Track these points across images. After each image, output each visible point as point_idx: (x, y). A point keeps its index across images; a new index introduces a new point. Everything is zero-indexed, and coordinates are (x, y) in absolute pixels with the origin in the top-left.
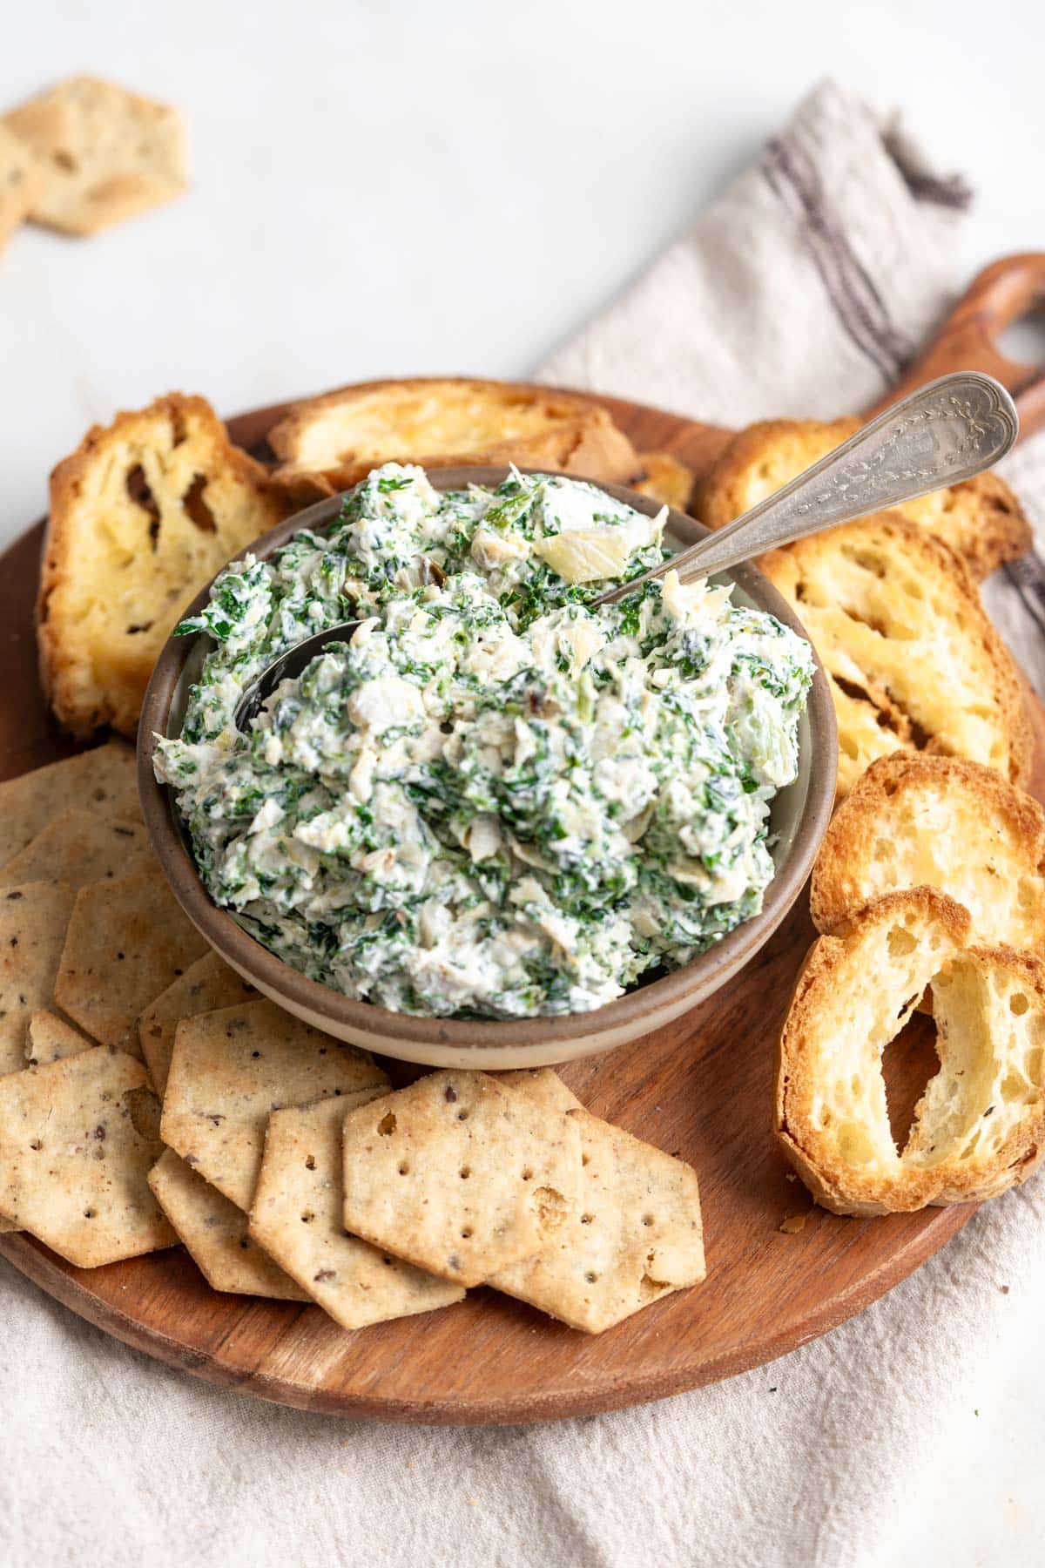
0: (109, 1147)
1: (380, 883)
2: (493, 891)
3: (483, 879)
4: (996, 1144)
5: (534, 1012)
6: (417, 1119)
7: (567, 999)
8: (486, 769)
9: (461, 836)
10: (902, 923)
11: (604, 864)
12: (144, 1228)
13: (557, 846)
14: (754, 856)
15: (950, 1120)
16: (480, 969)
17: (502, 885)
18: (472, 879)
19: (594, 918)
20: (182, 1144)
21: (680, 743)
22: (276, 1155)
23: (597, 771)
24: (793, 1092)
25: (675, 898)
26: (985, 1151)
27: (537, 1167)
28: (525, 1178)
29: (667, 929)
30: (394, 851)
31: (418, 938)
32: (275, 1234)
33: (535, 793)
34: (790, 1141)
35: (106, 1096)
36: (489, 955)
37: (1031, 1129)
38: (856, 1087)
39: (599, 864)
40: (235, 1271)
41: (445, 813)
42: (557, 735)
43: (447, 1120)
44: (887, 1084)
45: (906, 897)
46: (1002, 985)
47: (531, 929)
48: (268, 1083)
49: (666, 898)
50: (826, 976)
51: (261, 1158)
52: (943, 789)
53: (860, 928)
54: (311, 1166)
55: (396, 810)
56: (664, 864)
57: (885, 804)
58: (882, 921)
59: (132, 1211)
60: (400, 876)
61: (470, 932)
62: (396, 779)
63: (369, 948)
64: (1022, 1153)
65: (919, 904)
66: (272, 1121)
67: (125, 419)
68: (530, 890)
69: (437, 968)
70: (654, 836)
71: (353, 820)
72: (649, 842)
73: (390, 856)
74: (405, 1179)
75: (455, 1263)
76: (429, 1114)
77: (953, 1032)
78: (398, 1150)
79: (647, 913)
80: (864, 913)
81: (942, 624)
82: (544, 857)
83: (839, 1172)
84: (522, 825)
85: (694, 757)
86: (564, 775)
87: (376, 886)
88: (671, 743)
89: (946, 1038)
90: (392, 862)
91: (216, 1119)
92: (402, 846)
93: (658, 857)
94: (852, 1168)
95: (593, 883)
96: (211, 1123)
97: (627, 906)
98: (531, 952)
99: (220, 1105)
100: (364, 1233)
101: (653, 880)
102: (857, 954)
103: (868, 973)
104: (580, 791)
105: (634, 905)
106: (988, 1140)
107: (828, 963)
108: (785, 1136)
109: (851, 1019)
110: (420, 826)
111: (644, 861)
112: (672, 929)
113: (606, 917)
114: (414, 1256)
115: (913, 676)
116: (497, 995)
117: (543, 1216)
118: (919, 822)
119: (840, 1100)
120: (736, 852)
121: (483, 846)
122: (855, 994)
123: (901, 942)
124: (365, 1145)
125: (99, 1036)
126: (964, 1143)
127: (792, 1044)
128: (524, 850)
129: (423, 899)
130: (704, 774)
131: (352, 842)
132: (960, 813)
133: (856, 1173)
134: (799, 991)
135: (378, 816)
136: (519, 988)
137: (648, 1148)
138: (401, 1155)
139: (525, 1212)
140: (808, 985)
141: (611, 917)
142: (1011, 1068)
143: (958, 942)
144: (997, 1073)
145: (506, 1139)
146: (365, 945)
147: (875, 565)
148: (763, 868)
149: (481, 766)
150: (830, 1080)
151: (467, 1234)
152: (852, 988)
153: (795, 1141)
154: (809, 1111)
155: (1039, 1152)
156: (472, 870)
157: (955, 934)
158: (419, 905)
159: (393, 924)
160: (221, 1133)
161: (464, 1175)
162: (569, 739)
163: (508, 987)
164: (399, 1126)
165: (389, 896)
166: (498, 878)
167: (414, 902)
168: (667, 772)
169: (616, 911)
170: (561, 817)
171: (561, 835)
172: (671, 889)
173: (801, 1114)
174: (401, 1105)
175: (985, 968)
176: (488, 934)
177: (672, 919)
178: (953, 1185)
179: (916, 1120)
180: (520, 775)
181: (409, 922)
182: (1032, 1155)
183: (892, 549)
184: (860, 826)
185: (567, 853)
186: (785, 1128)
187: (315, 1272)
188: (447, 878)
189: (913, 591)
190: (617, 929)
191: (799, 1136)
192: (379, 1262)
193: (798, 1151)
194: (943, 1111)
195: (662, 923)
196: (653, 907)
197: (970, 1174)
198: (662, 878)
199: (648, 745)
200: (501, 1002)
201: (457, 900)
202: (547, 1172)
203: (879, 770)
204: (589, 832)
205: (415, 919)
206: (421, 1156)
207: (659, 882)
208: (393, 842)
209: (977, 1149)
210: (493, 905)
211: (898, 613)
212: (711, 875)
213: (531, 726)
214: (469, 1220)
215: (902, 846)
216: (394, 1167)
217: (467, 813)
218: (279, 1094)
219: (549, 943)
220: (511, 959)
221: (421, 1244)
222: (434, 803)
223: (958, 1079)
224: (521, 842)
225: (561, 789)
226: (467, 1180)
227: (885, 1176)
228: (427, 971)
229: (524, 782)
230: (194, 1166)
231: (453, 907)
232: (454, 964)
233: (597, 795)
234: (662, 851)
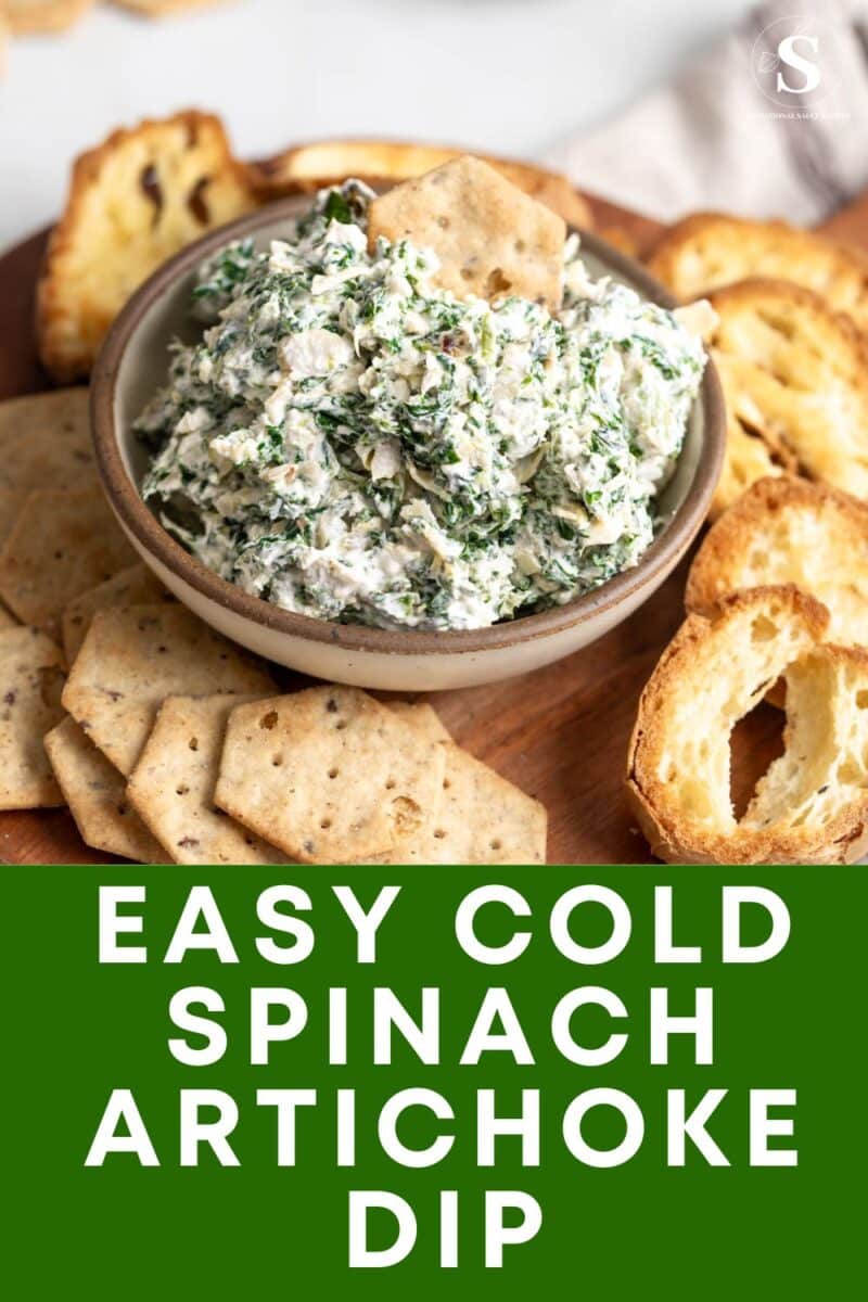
0: (16, 711)
1: (280, 494)
2: (386, 509)
3: (378, 497)
4: (825, 820)
5: (412, 621)
6: (296, 719)
7: (445, 616)
8: (394, 398)
9: (364, 456)
10: (766, 612)
11: (492, 495)
12: (34, 786)
13: (448, 469)
14: (633, 513)
15: (787, 797)
16: (366, 569)
17: (394, 504)
18: (368, 498)
19: (479, 547)
20: (79, 711)
21: (576, 399)
22: (164, 732)
23: (495, 408)
24: (645, 745)
25: (556, 538)
26: (815, 823)
27: (401, 779)
28: (389, 788)
29: (546, 567)
30: (296, 467)
31: (313, 541)
32: (149, 798)
33: (433, 418)
34: (636, 788)
35: (22, 669)
36: (375, 561)
37: (861, 809)
38: (704, 752)
39: (487, 494)
40: (108, 830)
41: (353, 438)
42: (463, 372)
43: (325, 727)
44: (733, 752)
45: (774, 590)
46: (851, 680)
47: (417, 541)
48: (169, 674)
49: (548, 538)
50: (690, 648)
51: (149, 733)
52: (819, 513)
53: (728, 612)
54: (194, 748)
55: (306, 435)
56: (549, 505)
57: (765, 519)
58: (748, 607)
59: (26, 769)
60: (299, 490)
61: (360, 541)
62: (309, 407)
63: (268, 546)
64: (848, 829)
65: (784, 598)
66: (166, 703)
67: (147, 125)
68: (418, 510)
69: (326, 565)
70: (543, 479)
71: (264, 438)
72: (538, 484)
73: (292, 470)
74: (278, 770)
75: (309, 847)
76: (309, 718)
77: (801, 723)
78: (276, 741)
79: (530, 551)
80: (732, 600)
81: (839, 385)
82: (437, 481)
83: (676, 821)
84: (420, 449)
85: (587, 411)
86: (465, 408)
87: (277, 496)
88: (568, 398)
89: (794, 727)
90: (293, 477)
91: (115, 696)
92: (305, 463)
93: (544, 498)
94: (690, 820)
95: (479, 510)
96: (110, 698)
97: (511, 543)
98: (413, 562)
99: (122, 684)
100: (231, 808)
101: (537, 519)
102: (721, 634)
103: (730, 653)
104: (476, 424)
105: (518, 544)
106: (819, 815)
107: (693, 638)
108: (632, 783)
109: (708, 690)
110: (324, 448)
111: (531, 501)
112: (551, 567)
113: (490, 547)
114: (273, 836)
115: (806, 424)
116: (378, 594)
117: (399, 822)
118: (794, 538)
119: (687, 760)
120: (615, 498)
121: (383, 467)
122: (715, 670)
123: (764, 630)
124: (245, 734)
125: (26, 618)
126: (797, 814)
127: (650, 703)
128: (419, 474)
129: (321, 510)
130: (595, 425)
131: (261, 457)
132: (833, 535)
133: (693, 825)
134: (663, 658)
135: (288, 437)
136: (399, 591)
137: (506, 784)
138: (278, 748)
139: (382, 814)
140: (673, 654)
141: (494, 547)
142: (850, 756)
143: (815, 636)
144: (835, 757)
145: (376, 751)
146: (265, 543)
147: (785, 329)
148: (641, 524)
149: (390, 394)
150: (681, 739)
151: (326, 825)
152: (712, 663)
153: (640, 789)
154: (657, 764)
155: (865, 831)
156: (370, 489)
157: (814, 629)
158: (317, 515)
159: (294, 529)
160: (118, 708)
161: (333, 775)
162: (474, 377)
163: (390, 589)
164: (281, 723)
165: (286, 507)
166: (391, 498)
167: (311, 513)
168: (560, 421)
169: (500, 545)
170: (455, 442)
171: (454, 459)
172: (553, 528)
173: (649, 765)
174: (285, 707)
175: (837, 663)
176: (377, 543)
177: (552, 558)
178: (780, 847)
179: (756, 796)
180: (423, 402)
181: (307, 528)
182: (857, 834)
183: (802, 318)
184: (738, 535)
185: (458, 477)
186: (633, 776)
187: (180, 837)
188: (345, 494)
189: (816, 354)
190: (498, 562)
191: (644, 784)
192: (240, 839)
193: (642, 798)
194: (782, 788)
195: (541, 560)
196: (536, 544)
197: (798, 841)
198: (546, 518)
199: (547, 395)
200: (380, 601)
201: (352, 514)
202: (409, 785)
203: (762, 487)
204: (479, 460)
205: (313, 526)
206: (295, 752)
207: (543, 521)
208: (298, 459)
209: (808, 820)
210: (384, 522)
211: (801, 369)
212: (590, 516)
213: (439, 358)
214: (329, 814)
215: (776, 558)
216: (268, 758)
217: (371, 435)
218: (177, 684)
219: (430, 555)
220: (395, 567)
221: (281, 824)
222: (342, 430)
223: (801, 764)
224: (417, 467)
225: (458, 420)
226: (334, 780)
227: (719, 832)
228: (317, 566)
229: (425, 408)
230: (87, 731)
231: (349, 520)
232: (342, 562)
233: (493, 430)
234: (549, 493)
